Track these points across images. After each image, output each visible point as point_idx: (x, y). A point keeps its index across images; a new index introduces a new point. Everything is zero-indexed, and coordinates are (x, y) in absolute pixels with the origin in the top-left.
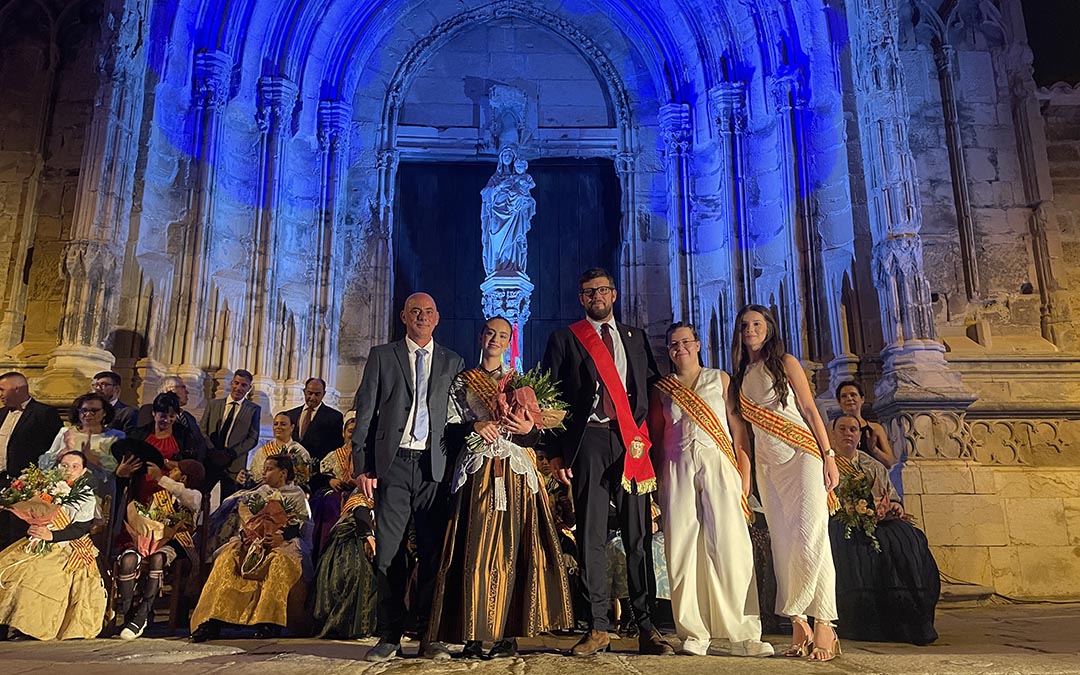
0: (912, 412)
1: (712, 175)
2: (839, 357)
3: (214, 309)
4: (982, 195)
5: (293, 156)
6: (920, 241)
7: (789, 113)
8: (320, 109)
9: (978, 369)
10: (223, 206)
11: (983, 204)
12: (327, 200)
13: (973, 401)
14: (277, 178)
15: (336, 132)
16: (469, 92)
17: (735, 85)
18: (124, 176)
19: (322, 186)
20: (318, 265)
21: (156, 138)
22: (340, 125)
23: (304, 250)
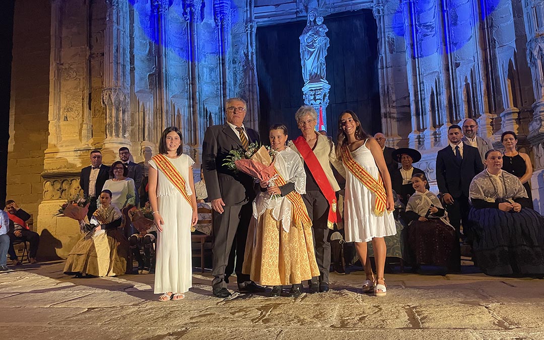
1: (429, 10)
2: (507, 110)
3: (173, 114)
5: (203, 32)
8: (214, 5)
10: (172, 62)
12: (222, 53)
14: (196, 44)
15: (223, 16)
18: (124, 54)
19: (219, 46)
20: (221, 87)
21: (137, 32)
22: (225, 12)
23: (213, 80)
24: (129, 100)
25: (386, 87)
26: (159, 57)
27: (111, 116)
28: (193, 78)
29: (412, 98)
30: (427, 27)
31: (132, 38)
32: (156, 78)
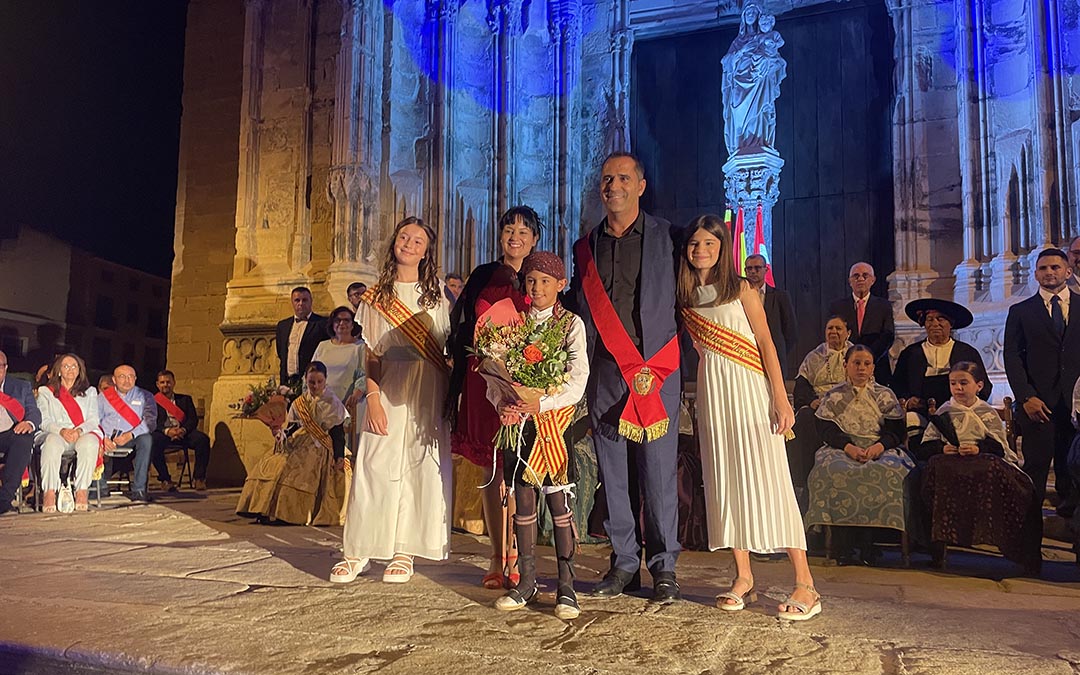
3: (460, 218)
5: (526, 54)
10: (461, 116)
12: (561, 95)
14: (509, 80)
18: (371, 100)
19: (556, 82)
20: (555, 164)
23: (541, 151)
24: (378, 189)
25: (908, 164)
26: (438, 105)
27: (343, 220)
28: (501, 148)
29: (967, 187)
30: (1009, 32)
31: (387, 69)
32: (429, 148)
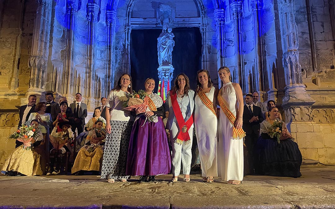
0: (294, 106)
1: (231, 32)
2: (271, 90)
3: (75, 77)
4: (319, 36)
5: (98, 29)
6: (298, 52)
7: (256, 11)
8: (106, 13)
9: (316, 93)
10: (77, 44)
11: (319, 40)
12: (109, 42)
13: (314, 103)
14: (93, 35)
15: (112, 20)
16: (153, 7)
17: (239, 2)
18: (46, 35)
19: (108, 38)
20: (107, 63)
21: (56, 23)
22: (113, 18)
23: (103, 58)
24: (47, 65)
26: (70, 40)
27: (34, 74)
28: (91, 56)
30: (230, 41)
31: (52, 26)
32: (66, 53)
